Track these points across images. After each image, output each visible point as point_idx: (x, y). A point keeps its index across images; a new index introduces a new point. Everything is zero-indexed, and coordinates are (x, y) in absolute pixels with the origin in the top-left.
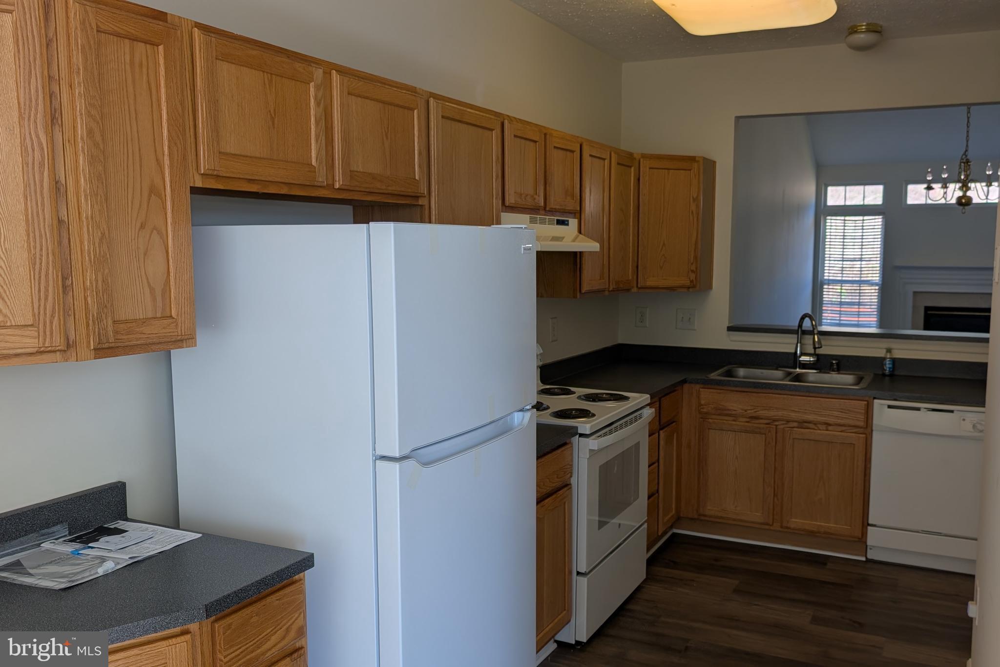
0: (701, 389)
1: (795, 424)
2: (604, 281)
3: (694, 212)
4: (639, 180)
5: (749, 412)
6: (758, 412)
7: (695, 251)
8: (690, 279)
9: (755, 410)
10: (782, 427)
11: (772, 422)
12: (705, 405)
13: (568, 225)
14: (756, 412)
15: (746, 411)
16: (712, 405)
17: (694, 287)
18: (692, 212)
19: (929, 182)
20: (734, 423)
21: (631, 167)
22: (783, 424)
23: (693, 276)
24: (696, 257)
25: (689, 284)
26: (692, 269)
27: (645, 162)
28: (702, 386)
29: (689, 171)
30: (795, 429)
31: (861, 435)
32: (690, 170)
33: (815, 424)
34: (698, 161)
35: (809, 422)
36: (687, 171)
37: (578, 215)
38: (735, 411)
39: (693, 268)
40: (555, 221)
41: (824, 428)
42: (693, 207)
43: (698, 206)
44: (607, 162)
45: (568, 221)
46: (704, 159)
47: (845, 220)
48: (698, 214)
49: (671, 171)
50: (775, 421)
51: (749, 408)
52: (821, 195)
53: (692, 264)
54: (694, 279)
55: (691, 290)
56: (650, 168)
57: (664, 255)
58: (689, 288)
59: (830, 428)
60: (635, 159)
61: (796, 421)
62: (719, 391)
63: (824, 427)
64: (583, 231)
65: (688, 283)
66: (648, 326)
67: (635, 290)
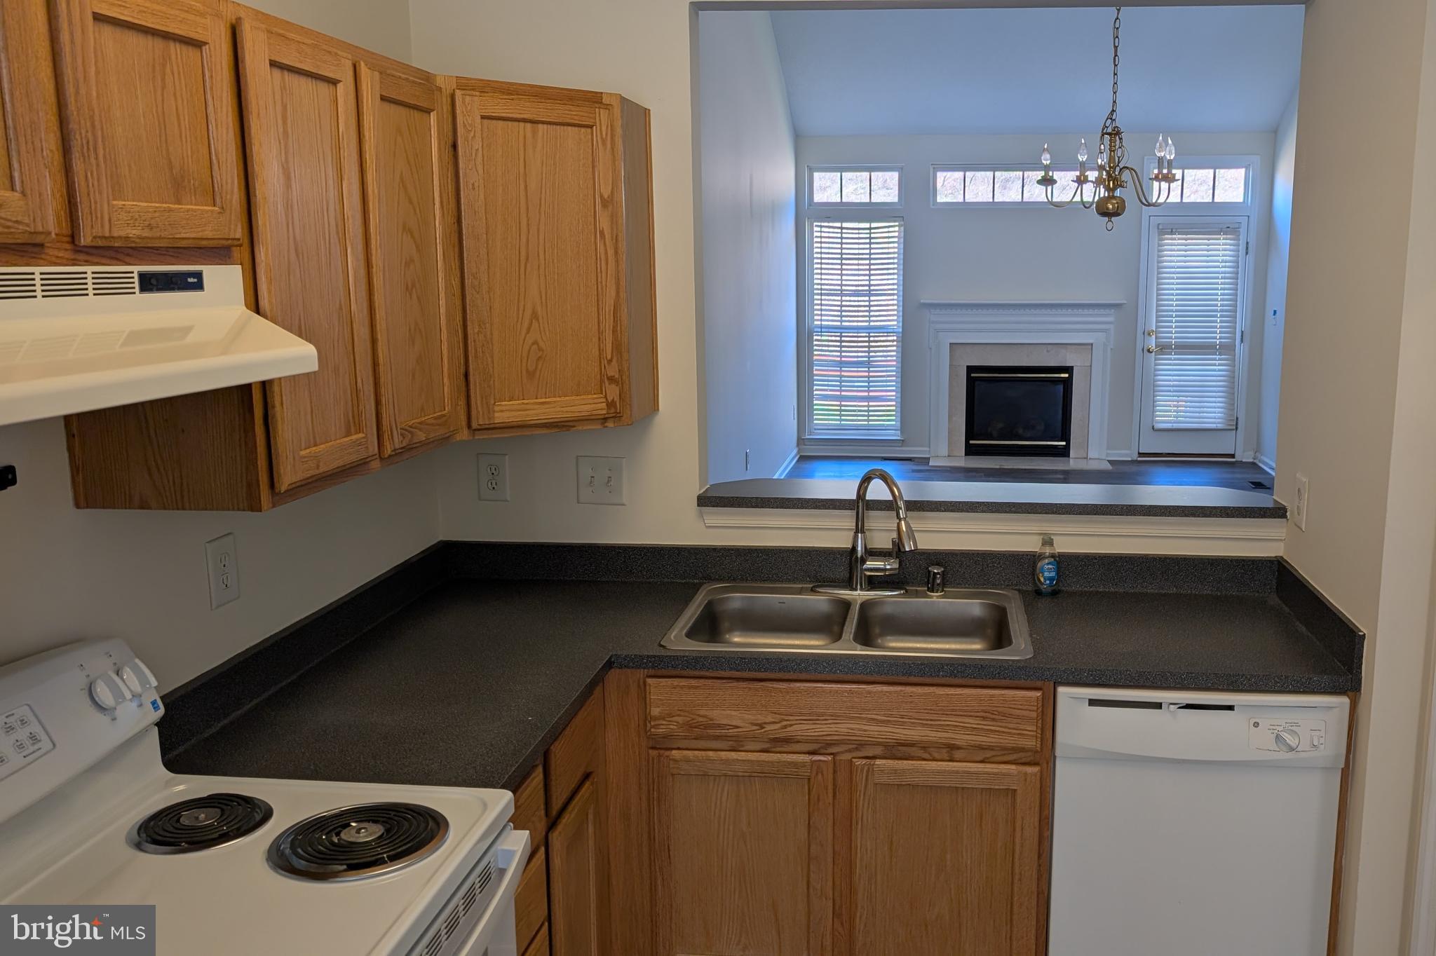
0: (649, 681)
1: (878, 751)
2: (361, 435)
3: (607, 236)
4: (455, 146)
5: (768, 728)
6: (789, 729)
7: (614, 331)
8: (606, 397)
9: (785, 723)
10: (847, 756)
11: (822, 748)
12: (664, 719)
13: (199, 286)
14: (785, 727)
15: (761, 726)
16: (679, 715)
17: (617, 417)
18: (602, 233)
19: (1047, 168)
20: (733, 755)
21: (428, 111)
22: (850, 751)
23: (613, 392)
24: (617, 347)
25: (604, 412)
26: (610, 373)
27: (468, 99)
28: (652, 672)
29: (589, 130)
30: (878, 762)
31: (1030, 769)
32: (591, 127)
33: (924, 748)
34: (608, 107)
35: (912, 745)
36: (583, 130)
37: (243, 253)
38: (737, 727)
39: (612, 371)
40: (136, 280)
41: (946, 756)
42: (604, 223)
43: (614, 218)
44: (344, 90)
45: (199, 275)
46: (623, 100)
47: (842, 228)
48: (616, 240)
49: (540, 126)
50: (829, 744)
51: (770, 719)
52: (803, 187)
53: (610, 361)
54: (617, 399)
55: (610, 424)
56: (483, 117)
57: (535, 343)
58: (605, 419)
59: (958, 754)
60: (440, 89)
61: (879, 744)
62: (693, 682)
63: (944, 753)
64: (264, 303)
65: (601, 408)
66: (509, 499)
67: (464, 435)
